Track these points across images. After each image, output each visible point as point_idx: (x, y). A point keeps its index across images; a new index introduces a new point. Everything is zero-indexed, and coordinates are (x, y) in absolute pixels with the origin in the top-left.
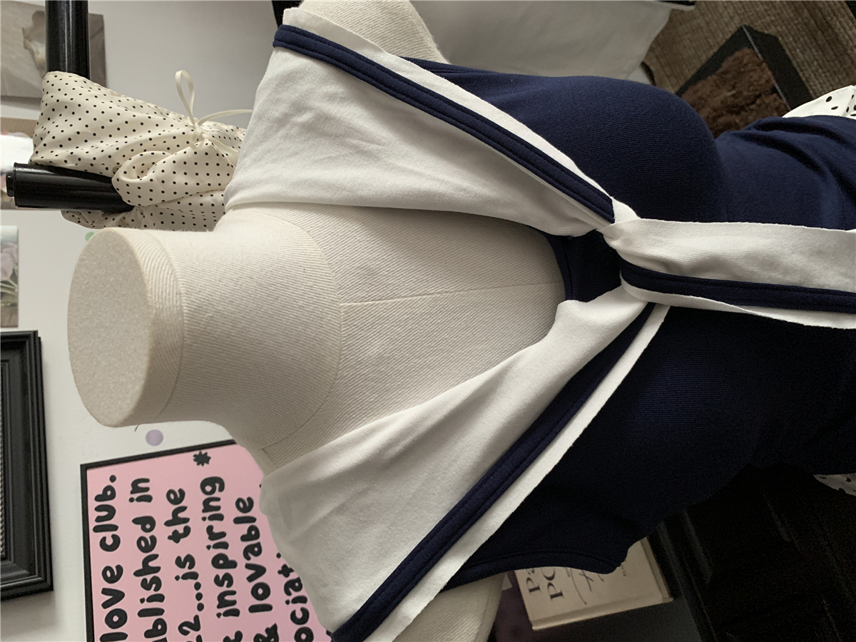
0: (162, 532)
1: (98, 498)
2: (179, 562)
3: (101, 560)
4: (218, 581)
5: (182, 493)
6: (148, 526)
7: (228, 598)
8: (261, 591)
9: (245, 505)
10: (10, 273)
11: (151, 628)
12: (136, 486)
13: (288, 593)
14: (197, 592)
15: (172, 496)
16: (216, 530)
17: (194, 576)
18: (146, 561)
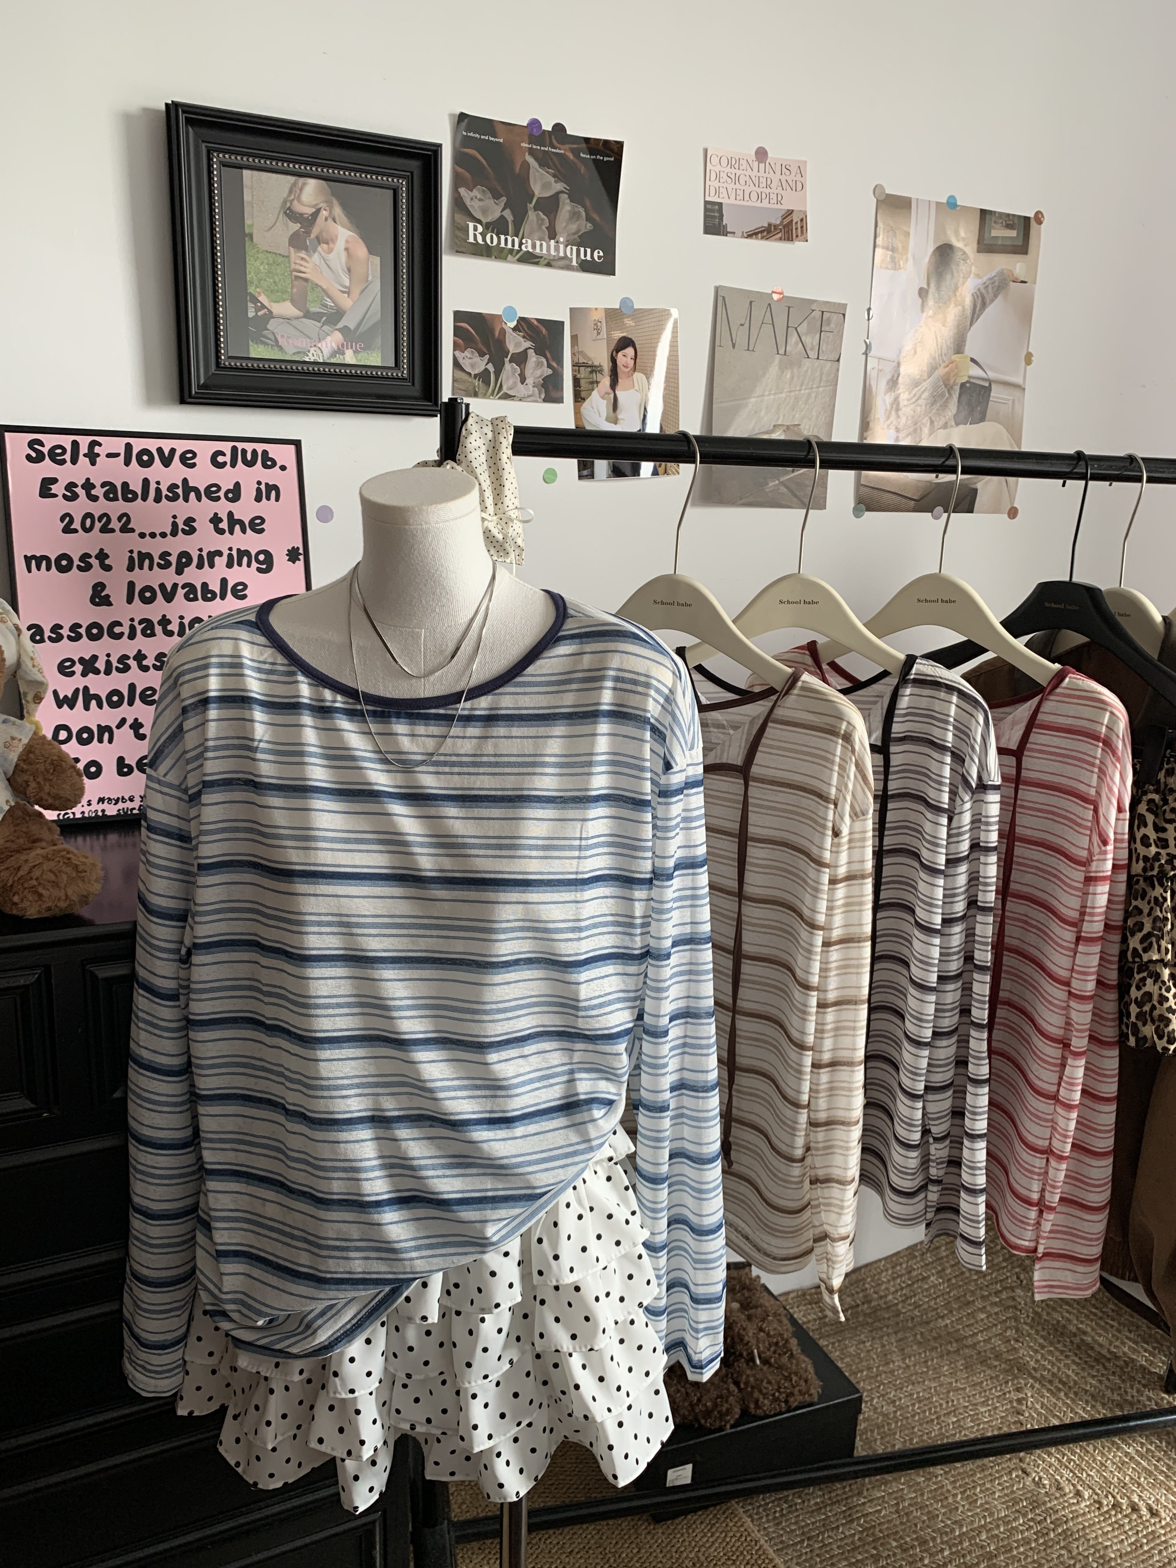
0: (223, 508)
1: (265, 453)
2: (189, 521)
3: (205, 450)
4: (165, 555)
5: (261, 531)
6: (230, 495)
7: (147, 563)
8: (148, 596)
9: (239, 591)
10: (510, 393)
11: (131, 488)
12: (273, 489)
13: (140, 623)
15: (258, 521)
16: (217, 559)
17: (174, 533)
18: (196, 490)
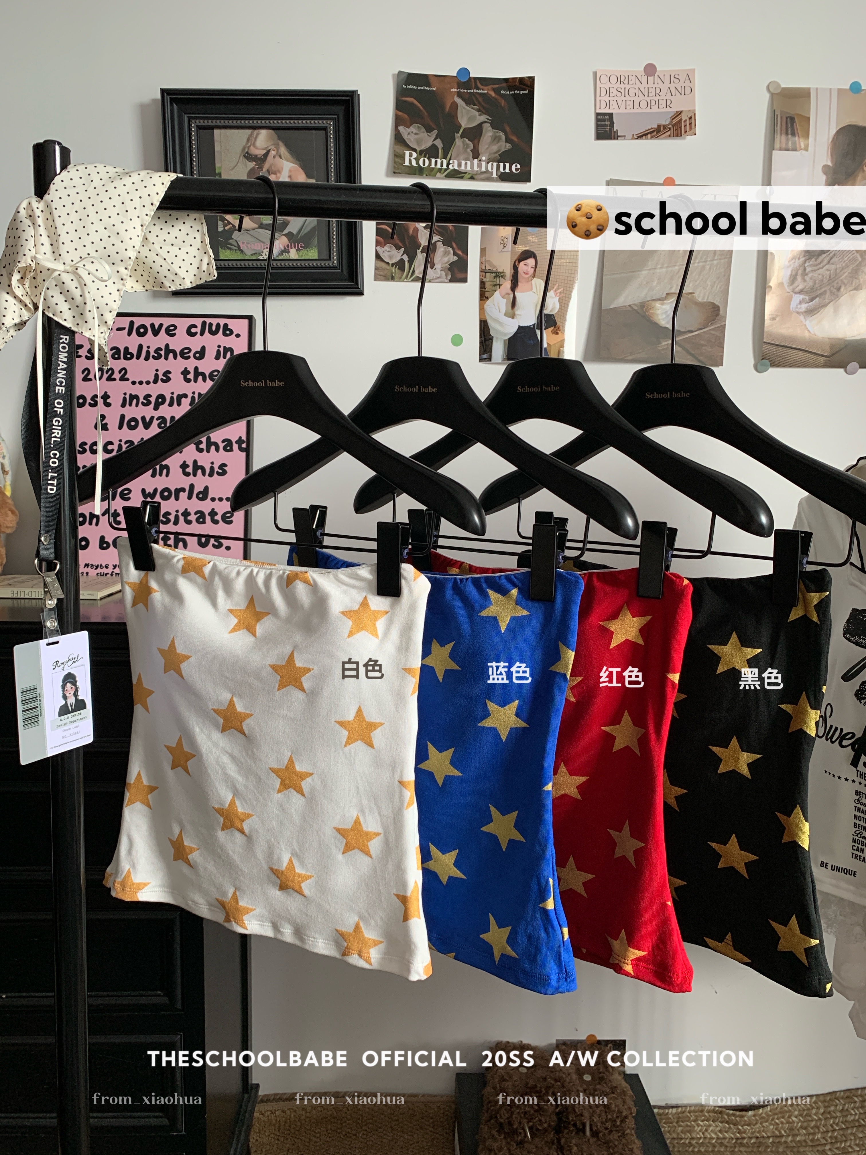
0: (191, 364)
1: (226, 325)
2: (167, 373)
3: (183, 324)
4: (147, 397)
6: (197, 355)
7: (135, 401)
8: (133, 424)
11: (130, 351)
12: (228, 350)
13: (126, 443)
14: (144, 381)
15: (215, 374)
16: (183, 399)
17: (155, 381)
18: (174, 352)
